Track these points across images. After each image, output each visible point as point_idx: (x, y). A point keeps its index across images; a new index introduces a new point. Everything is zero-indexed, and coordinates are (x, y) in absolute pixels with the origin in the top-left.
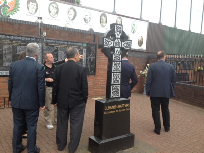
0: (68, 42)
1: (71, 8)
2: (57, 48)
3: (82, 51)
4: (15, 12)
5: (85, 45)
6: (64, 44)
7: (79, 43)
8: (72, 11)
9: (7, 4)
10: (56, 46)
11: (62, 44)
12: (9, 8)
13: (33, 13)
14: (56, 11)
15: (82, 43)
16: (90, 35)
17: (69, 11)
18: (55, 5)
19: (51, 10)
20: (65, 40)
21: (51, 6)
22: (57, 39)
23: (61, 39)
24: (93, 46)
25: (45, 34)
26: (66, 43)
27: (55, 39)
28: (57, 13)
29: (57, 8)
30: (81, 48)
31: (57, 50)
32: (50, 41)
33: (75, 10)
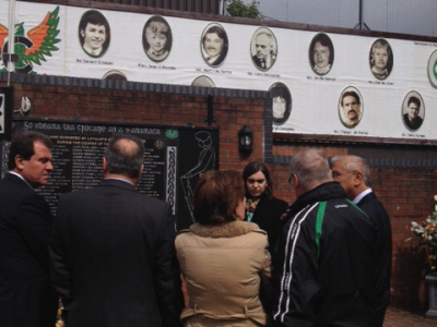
0: (107, 125)
1: (212, 30)
2: (70, 147)
3: (162, 153)
4: (46, 57)
5: (172, 134)
6: (97, 135)
7: (149, 127)
8: (214, 36)
9: (26, 36)
10: (65, 140)
11: (88, 134)
12: (30, 44)
13: (97, 52)
14: (163, 42)
15: (164, 128)
16: (192, 99)
17: (204, 40)
18: (159, 26)
19: (150, 40)
20: (98, 120)
21: (149, 31)
22: (71, 119)
23: (85, 119)
24: (203, 136)
26: (101, 129)
27: (64, 118)
28: (168, 47)
29: (168, 34)
30: (159, 144)
31: (69, 155)
32: (44, 126)
33: (223, 35)
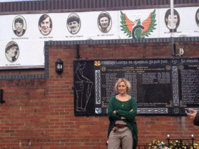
21: (198, 14)
25: (182, 51)
